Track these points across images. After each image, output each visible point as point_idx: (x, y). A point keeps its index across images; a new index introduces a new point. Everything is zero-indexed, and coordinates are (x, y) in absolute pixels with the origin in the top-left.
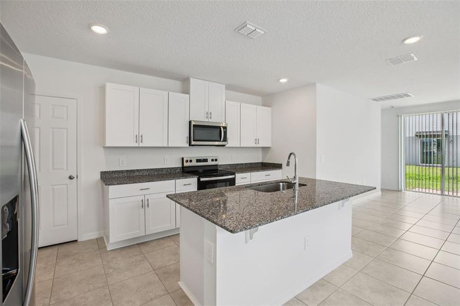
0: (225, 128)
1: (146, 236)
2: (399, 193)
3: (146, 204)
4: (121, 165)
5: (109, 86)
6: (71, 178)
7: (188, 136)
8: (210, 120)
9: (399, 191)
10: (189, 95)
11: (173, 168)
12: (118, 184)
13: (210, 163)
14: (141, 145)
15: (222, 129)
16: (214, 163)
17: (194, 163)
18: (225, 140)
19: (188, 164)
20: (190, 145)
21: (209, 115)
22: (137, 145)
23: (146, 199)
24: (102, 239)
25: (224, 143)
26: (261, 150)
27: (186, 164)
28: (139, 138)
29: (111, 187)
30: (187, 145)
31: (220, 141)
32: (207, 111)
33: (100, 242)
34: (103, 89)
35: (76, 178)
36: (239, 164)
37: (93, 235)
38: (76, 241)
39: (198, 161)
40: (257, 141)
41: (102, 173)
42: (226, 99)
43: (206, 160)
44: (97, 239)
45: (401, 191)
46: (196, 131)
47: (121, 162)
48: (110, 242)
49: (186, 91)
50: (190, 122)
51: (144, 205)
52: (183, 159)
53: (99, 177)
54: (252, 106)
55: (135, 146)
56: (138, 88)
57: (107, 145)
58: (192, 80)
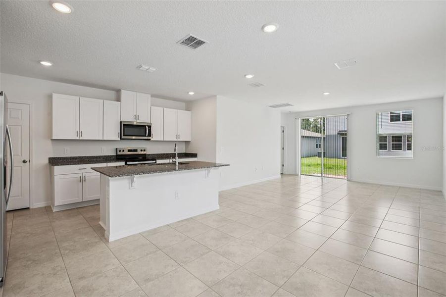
0: (150, 127)
1: (83, 202)
2: (297, 176)
3: (84, 179)
4: (65, 153)
5: (55, 96)
6: (24, 162)
7: (120, 132)
8: (138, 121)
9: (296, 175)
10: (120, 103)
11: (108, 156)
12: (61, 165)
13: (139, 152)
14: (81, 138)
15: (147, 128)
16: (143, 153)
17: (126, 153)
18: (150, 135)
19: (121, 153)
20: (121, 139)
21: (137, 117)
22: (78, 138)
23: (84, 176)
24: (50, 207)
25: (148, 138)
26: (184, 143)
27: (119, 153)
28: (80, 133)
29: (55, 167)
30: (119, 139)
31: (145, 136)
32: (135, 114)
33: (48, 209)
34: (50, 97)
35: (28, 162)
36: (165, 154)
37: (41, 204)
38: (29, 208)
39: (129, 151)
40: (178, 136)
41: (50, 158)
42: (151, 105)
43: (136, 150)
44: (45, 207)
45: (298, 175)
46: (126, 129)
47: (65, 151)
48: (55, 205)
49: (118, 99)
50: (121, 122)
51: (82, 180)
52: (117, 149)
53: (47, 161)
54: (175, 110)
55: (76, 139)
56: (79, 97)
57: (54, 138)
58: (122, 91)
